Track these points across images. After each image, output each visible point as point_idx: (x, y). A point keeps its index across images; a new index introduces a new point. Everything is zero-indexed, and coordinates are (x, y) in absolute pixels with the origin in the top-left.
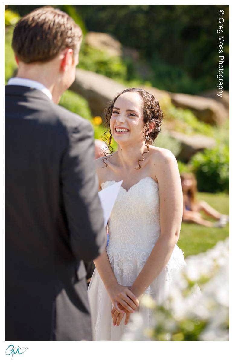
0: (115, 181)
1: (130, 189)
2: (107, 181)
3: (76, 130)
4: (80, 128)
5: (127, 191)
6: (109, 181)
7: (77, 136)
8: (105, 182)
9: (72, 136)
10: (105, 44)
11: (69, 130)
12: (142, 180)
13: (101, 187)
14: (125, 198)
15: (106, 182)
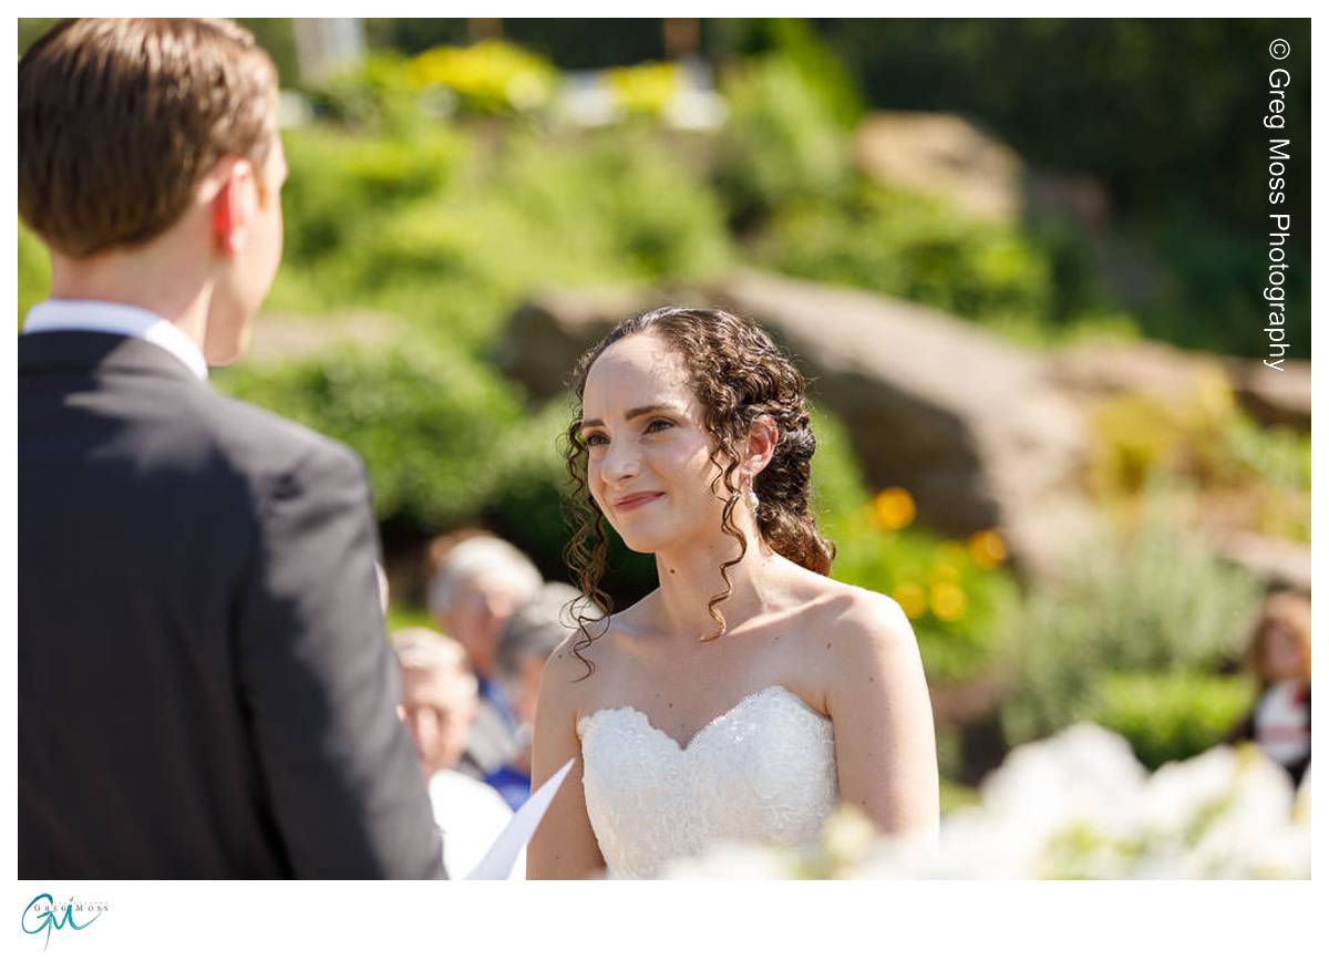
0: (631, 709)
1: (695, 740)
2: (602, 712)
3: (287, 486)
4: (303, 478)
5: (683, 746)
6: (608, 708)
7: (291, 509)
8: (591, 715)
9: (271, 513)
10: (956, 164)
11: (258, 487)
12: (748, 700)
13: (577, 737)
14: (674, 777)
15: (596, 714)
